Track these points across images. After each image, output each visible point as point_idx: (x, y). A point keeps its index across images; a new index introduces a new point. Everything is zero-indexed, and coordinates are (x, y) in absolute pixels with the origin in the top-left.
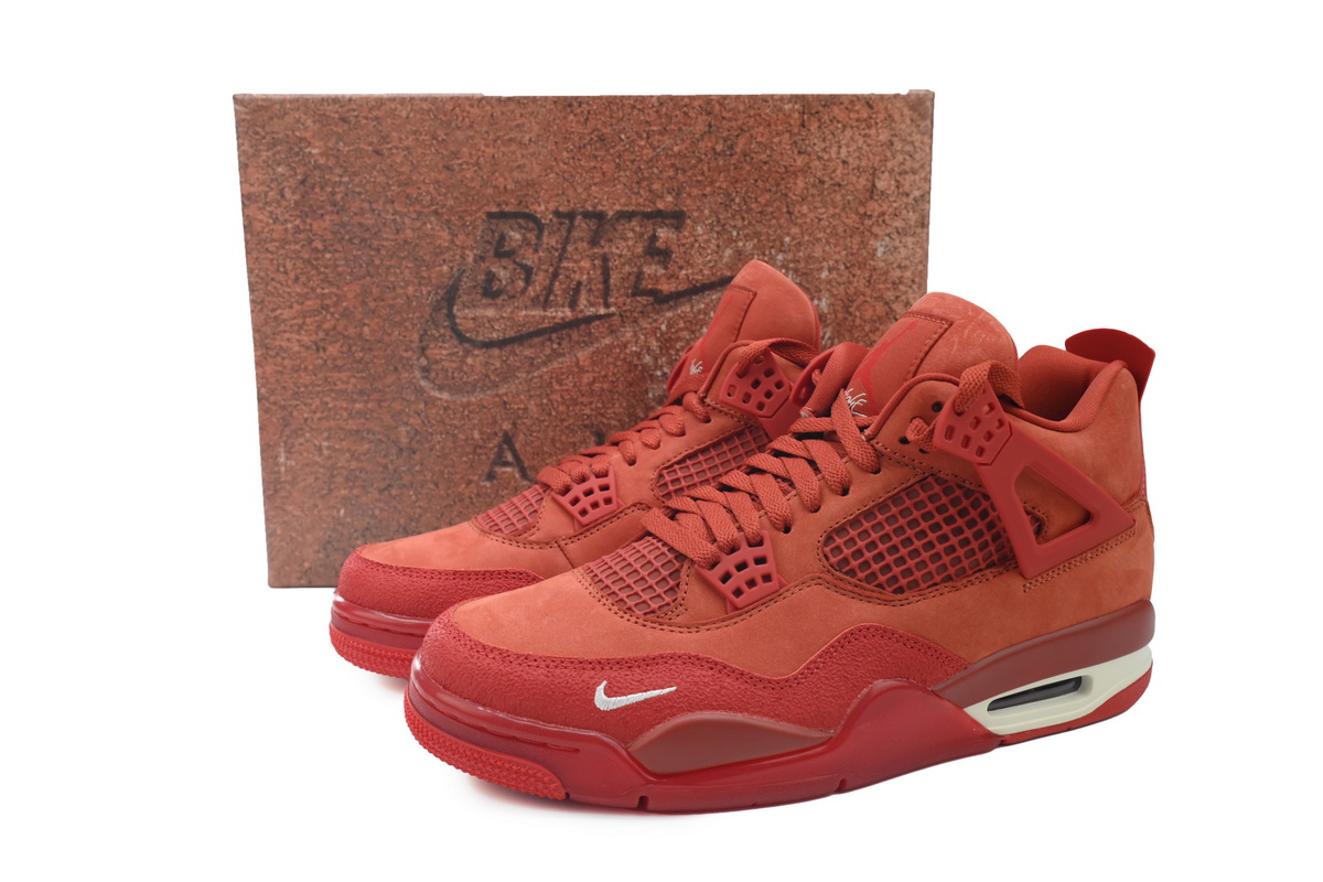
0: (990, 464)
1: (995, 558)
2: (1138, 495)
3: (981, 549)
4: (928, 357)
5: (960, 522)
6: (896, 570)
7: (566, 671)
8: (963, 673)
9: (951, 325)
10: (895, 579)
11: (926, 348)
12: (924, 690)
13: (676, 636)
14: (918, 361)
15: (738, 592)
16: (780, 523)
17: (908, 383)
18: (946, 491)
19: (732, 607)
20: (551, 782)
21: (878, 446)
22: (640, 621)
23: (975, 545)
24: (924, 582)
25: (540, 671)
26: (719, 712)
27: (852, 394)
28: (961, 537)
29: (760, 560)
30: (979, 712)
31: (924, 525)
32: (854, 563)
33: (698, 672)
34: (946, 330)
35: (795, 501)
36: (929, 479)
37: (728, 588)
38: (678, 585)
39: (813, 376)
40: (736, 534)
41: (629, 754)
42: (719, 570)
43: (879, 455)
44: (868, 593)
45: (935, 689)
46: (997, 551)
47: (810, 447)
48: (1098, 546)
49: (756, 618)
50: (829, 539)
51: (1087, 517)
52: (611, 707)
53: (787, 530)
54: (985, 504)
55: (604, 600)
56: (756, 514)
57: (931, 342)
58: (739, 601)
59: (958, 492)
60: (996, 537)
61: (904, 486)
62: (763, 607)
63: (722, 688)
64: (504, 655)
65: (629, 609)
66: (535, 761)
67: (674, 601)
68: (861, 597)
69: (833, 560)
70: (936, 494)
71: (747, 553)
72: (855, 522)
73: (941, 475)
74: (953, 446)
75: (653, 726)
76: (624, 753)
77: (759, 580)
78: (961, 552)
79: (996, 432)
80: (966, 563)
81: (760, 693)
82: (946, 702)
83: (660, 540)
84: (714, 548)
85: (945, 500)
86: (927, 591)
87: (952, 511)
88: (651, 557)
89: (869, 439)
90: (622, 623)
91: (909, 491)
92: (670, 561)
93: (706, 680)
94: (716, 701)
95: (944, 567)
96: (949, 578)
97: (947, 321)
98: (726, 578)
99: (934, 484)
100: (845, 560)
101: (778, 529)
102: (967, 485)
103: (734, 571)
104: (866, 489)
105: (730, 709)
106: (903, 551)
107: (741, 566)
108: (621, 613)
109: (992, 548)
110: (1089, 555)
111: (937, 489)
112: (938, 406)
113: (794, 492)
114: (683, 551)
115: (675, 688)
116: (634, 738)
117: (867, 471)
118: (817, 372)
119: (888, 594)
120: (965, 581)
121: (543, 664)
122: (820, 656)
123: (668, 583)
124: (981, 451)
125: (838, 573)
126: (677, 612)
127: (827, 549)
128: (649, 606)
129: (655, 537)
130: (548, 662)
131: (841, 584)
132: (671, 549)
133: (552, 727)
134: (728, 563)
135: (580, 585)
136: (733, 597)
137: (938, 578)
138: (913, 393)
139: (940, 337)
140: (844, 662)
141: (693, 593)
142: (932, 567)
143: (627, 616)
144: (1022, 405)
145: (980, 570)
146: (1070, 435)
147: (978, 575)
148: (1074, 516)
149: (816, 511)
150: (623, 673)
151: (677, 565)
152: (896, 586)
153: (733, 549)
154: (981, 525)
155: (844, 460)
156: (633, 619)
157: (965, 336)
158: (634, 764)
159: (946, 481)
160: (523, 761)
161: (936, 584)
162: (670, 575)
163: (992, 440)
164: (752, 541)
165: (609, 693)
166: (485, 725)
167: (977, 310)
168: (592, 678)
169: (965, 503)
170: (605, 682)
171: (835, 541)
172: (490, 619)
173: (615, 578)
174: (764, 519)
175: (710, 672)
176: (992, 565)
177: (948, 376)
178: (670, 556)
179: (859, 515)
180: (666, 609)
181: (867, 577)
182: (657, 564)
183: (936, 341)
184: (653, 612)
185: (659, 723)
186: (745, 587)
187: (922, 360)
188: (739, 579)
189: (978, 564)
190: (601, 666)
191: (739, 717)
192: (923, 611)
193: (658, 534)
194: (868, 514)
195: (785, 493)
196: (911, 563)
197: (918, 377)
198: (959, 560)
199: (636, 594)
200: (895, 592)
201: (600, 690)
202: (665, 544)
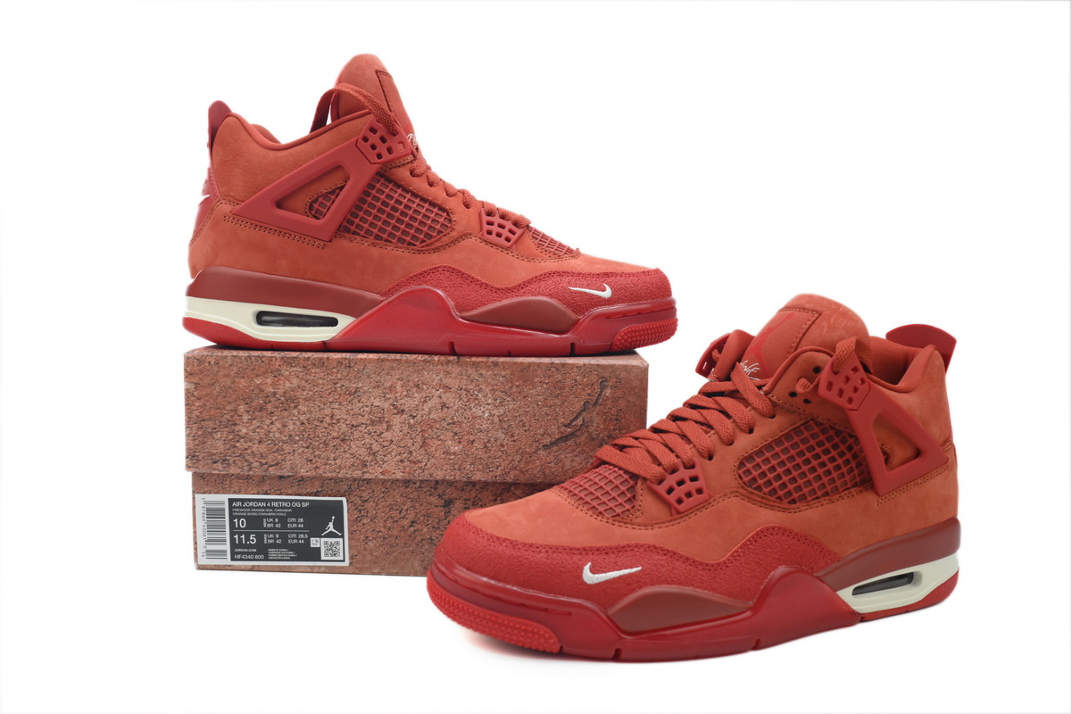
0: (857, 410)
1: (858, 480)
2: (948, 440)
3: (848, 473)
4: (805, 336)
5: (834, 453)
6: (791, 487)
7: (561, 555)
8: (837, 564)
9: (820, 315)
10: (789, 493)
11: (804, 331)
12: (811, 574)
13: (637, 532)
14: (798, 340)
15: (680, 501)
16: (706, 454)
17: (793, 355)
18: (824, 431)
19: (675, 511)
20: (550, 638)
21: (774, 399)
22: (610, 521)
23: (844, 470)
24: (810, 496)
25: (542, 555)
26: (672, 586)
27: (748, 365)
28: (835, 463)
29: (694, 479)
30: (846, 594)
31: (808, 455)
32: (761, 482)
33: (656, 557)
34: (817, 318)
35: (715, 438)
36: (811, 422)
37: (672, 498)
38: (634, 497)
39: (713, 354)
40: (676, 460)
41: (608, 617)
42: (665, 485)
43: (774, 404)
44: (771, 503)
45: (819, 575)
46: (859, 475)
47: (720, 402)
48: (925, 475)
49: (693, 520)
50: (742, 464)
51: (918, 453)
52: (595, 581)
53: (710, 458)
54: (850, 441)
55: (581, 507)
56: (688, 447)
57: (807, 327)
58: (681, 507)
59: (831, 432)
60: (859, 465)
61: (793, 427)
62: (698, 512)
63: (674, 568)
64: (514, 544)
65: (601, 513)
66: (539, 622)
67: (633, 508)
68: (767, 506)
69: (745, 479)
70: (816, 433)
71: (683, 474)
72: (760, 452)
73: (820, 420)
74: (832, 396)
75: (625, 595)
76: (604, 616)
77: (694, 492)
78: (835, 474)
79: (860, 387)
80: (838, 483)
81: (701, 573)
82: (825, 586)
83: (615, 466)
84: (660, 469)
85: (822, 437)
86: (812, 503)
87: (827, 445)
88: (612, 477)
89: (767, 394)
90: (597, 522)
91: (797, 431)
92: (626, 480)
93: (662, 562)
94: (670, 577)
95: (823, 485)
96: (827, 494)
97: (817, 312)
98: (670, 491)
99: (814, 426)
100: (754, 479)
101: (703, 457)
102: (837, 427)
103: (675, 486)
104: (766, 430)
105: (680, 584)
106: (795, 473)
107: (681, 483)
108: (595, 516)
109: (856, 472)
110: (920, 481)
111: (816, 429)
112: (817, 370)
113: (713, 432)
114: (636, 472)
115: (639, 568)
116: (612, 605)
117: (766, 416)
118: (716, 351)
119: (785, 504)
120: (837, 496)
121: (543, 551)
122: (741, 548)
123: (626, 496)
124: (850, 400)
125: (749, 489)
126: (636, 515)
127: (741, 472)
128: (615, 511)
129: (610, 464)
130: (547, 549)
131: (752, 496)
132: (626, 472)
133: (551, 597)
134: (671, 480)
135: (560, 498)
136: (676, 505)
137: (819, 494)
138: (799, 360)
139: (813, 323)
140: (757, 551)
141: (646, 501)
142: (815, 485)
143: (600, 518)
144: (872, 371)
145: (848, 489)
146: (904, 395)
147: (846, 492)
148: (909, 452)
149: (731, 444)
150: (602, 557)
151: (632, 483)
152: (791, 498)
153: (674, 471)
154: (848, 456)
155: (749, 408)
156: (605, 520)
157: (832, 322)
158: (611, 625)
159: (822, 424)
160: (529, 622)
161: (817, 498)
162: (628, 489)
163: (858, 393)
164: (687, 465)
165: (593, 571)
166: (501, 595)
167: (838, 306)
168: (580, 560)
169: (836, 440)
170: (589, 564)
171: (745, 466)
172: (497, 520)
173: (586, 492)
174: (693, 450)
175: (665, 557)
176: (855, 485)
177: (823, 349)
178: (626, 477)
179: (761, 448)
180: (627, 513)
181: (770, 491)
182: (617, 482)
183: (810, 326)
184: (618, 515)
185: (630, 593)
186: (684, 498)
187: (801, 339)
188: (679, 492)
189: (846, 484)
190: (586, 552)
191: (688, 590)
192: (809, 517)
193: (614, 462)
194: (769, 447)
195: (707, 433)
196: (801, 482)
197: (798, 350)
198: (833, 480)
199: (604, 503)
200: (790, 502)
201: (587, 569)
202: (620, 469)
